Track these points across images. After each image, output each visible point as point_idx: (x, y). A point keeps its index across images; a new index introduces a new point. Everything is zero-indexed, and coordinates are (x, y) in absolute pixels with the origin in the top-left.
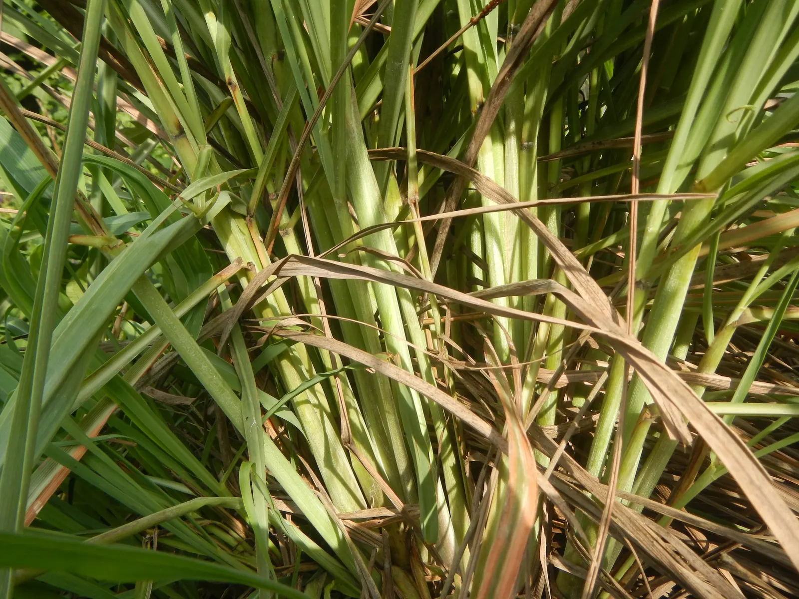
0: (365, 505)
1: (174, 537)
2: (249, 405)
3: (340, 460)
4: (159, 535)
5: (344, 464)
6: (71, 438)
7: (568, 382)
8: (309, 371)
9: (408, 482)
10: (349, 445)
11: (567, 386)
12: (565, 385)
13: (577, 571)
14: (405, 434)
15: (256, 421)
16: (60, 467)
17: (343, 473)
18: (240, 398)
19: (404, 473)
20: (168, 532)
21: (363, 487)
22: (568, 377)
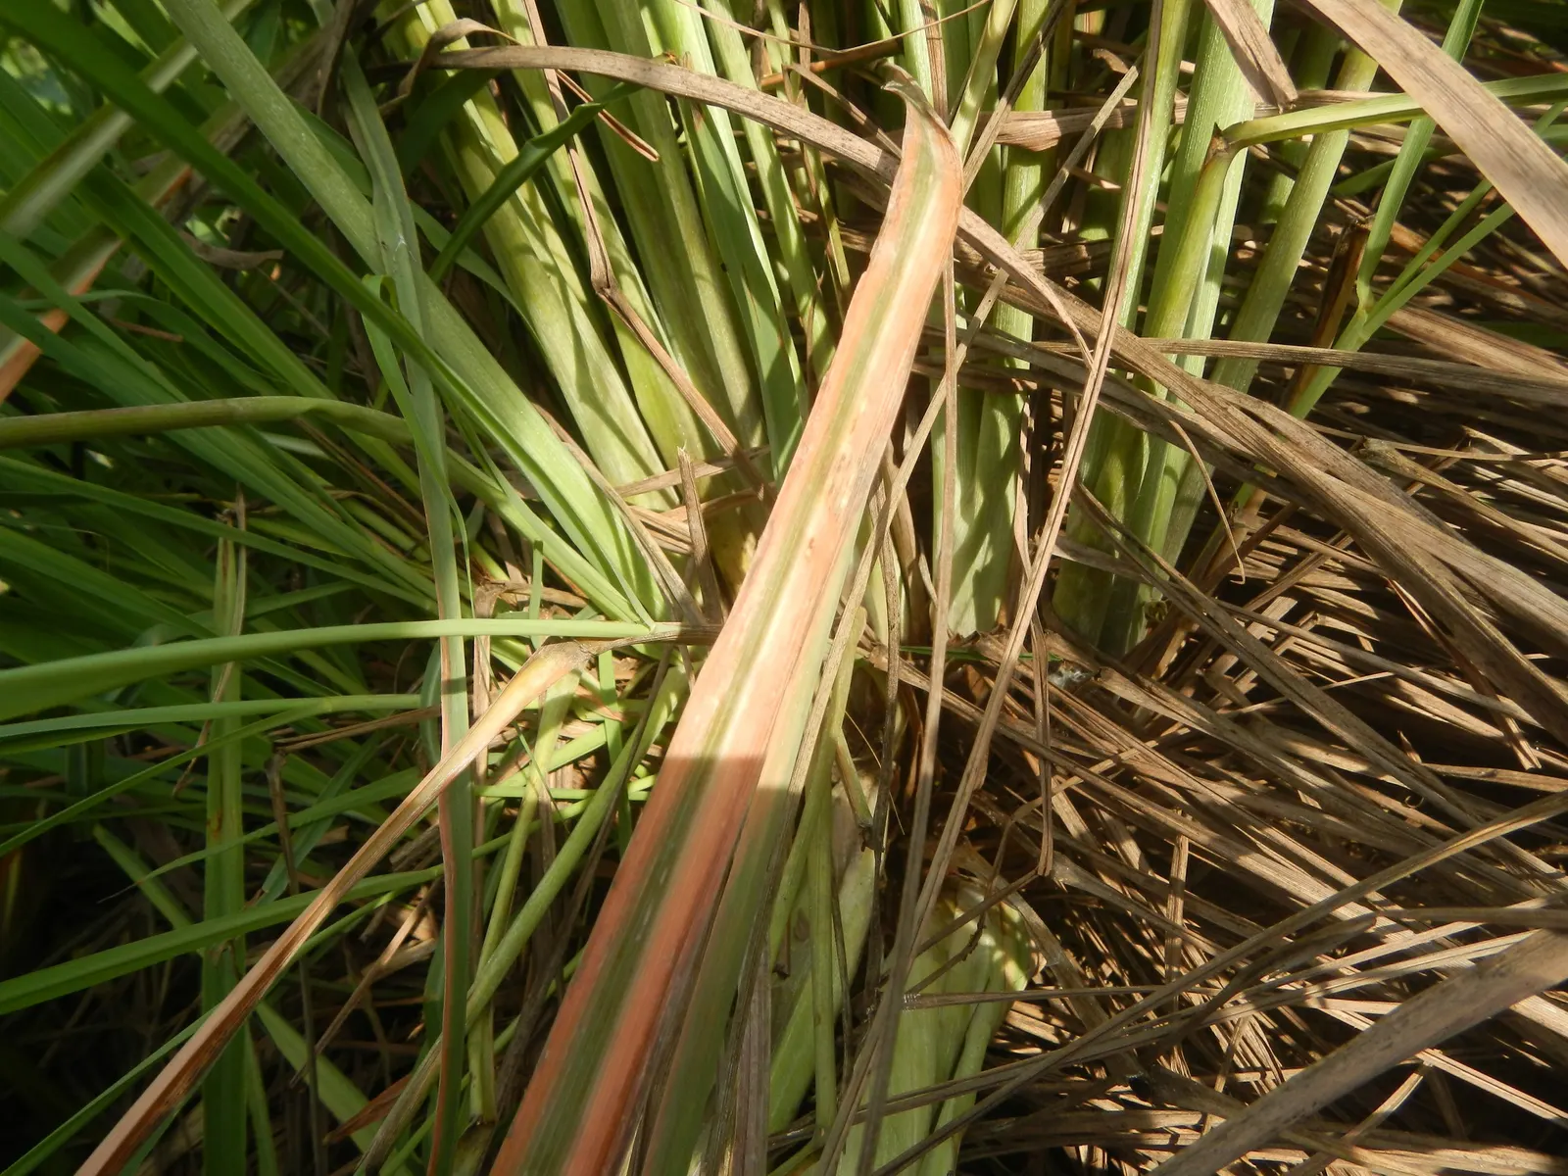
0: (677, 500)
1: (284, 517)
2: (388, 211)
3: (614, 396)
4: (249, 512)
5: (622, 403)
6: (34, 294)
7: (1059, 134)
8: (533, 205)
9: (752, 430)
10: (608, 291)
11: (1059, 144)
12: (1055, 143)
13: (1089, 557)
14: (724, 268)
15: (406, 239)
16: (20, 342)
17: (622, 419)
18: (371, 200)
19: (742, 412)
20: (271, 503)
21: (665, 454)
22: (1058, 123)
